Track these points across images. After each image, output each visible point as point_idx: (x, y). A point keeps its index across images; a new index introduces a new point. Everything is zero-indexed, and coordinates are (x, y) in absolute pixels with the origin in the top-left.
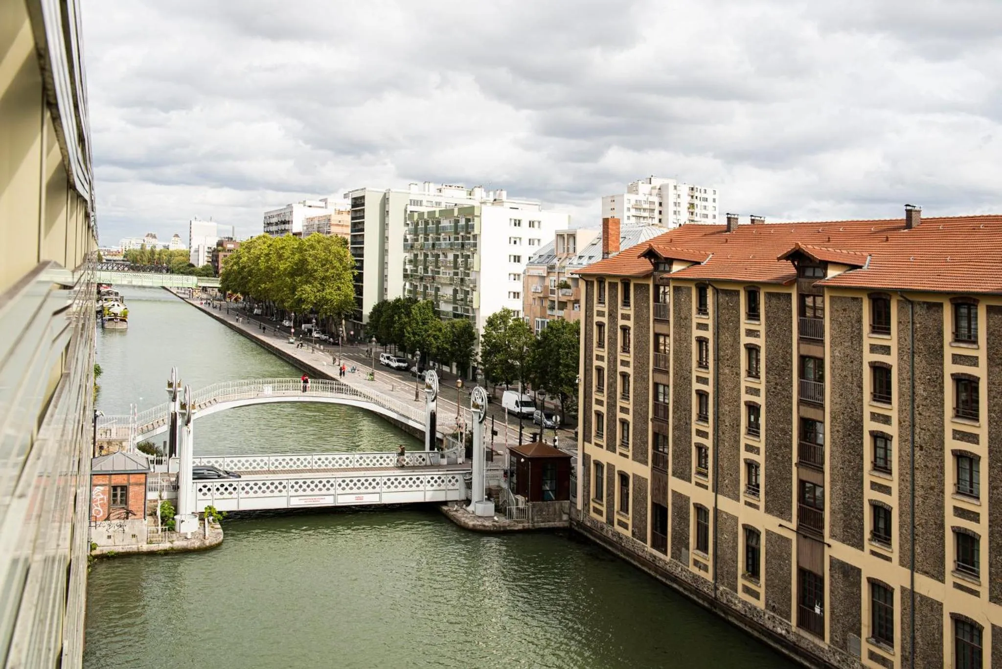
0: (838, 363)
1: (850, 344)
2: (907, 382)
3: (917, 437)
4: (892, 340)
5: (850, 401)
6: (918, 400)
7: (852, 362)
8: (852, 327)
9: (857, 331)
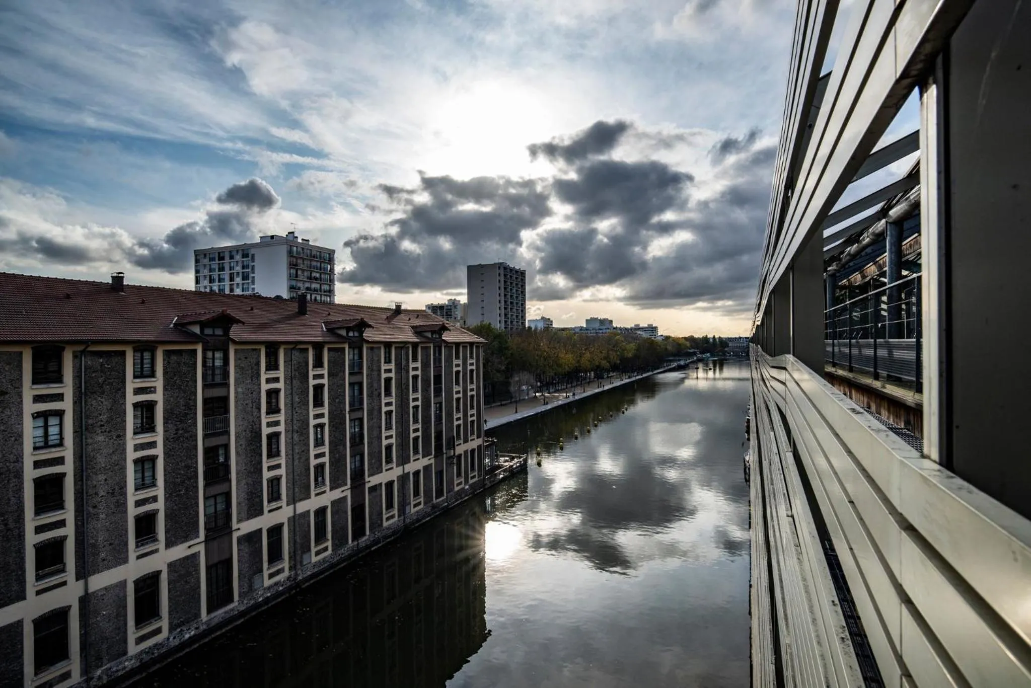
0: (241, 396)
1: (250, 381)
2: (289, 396)
3: (295, 427)
4: (281, 374)
5: (251, 420)
6: (295, 405)
7: (252, 393)
8: (252, 369)
9: (256, 372)
